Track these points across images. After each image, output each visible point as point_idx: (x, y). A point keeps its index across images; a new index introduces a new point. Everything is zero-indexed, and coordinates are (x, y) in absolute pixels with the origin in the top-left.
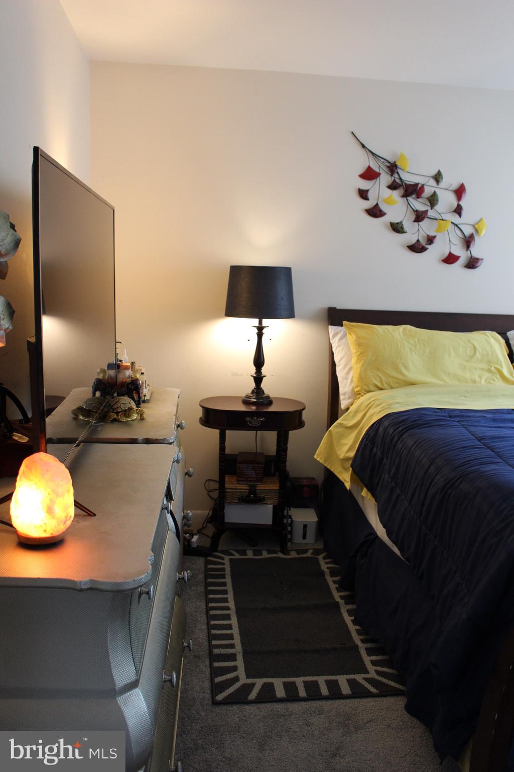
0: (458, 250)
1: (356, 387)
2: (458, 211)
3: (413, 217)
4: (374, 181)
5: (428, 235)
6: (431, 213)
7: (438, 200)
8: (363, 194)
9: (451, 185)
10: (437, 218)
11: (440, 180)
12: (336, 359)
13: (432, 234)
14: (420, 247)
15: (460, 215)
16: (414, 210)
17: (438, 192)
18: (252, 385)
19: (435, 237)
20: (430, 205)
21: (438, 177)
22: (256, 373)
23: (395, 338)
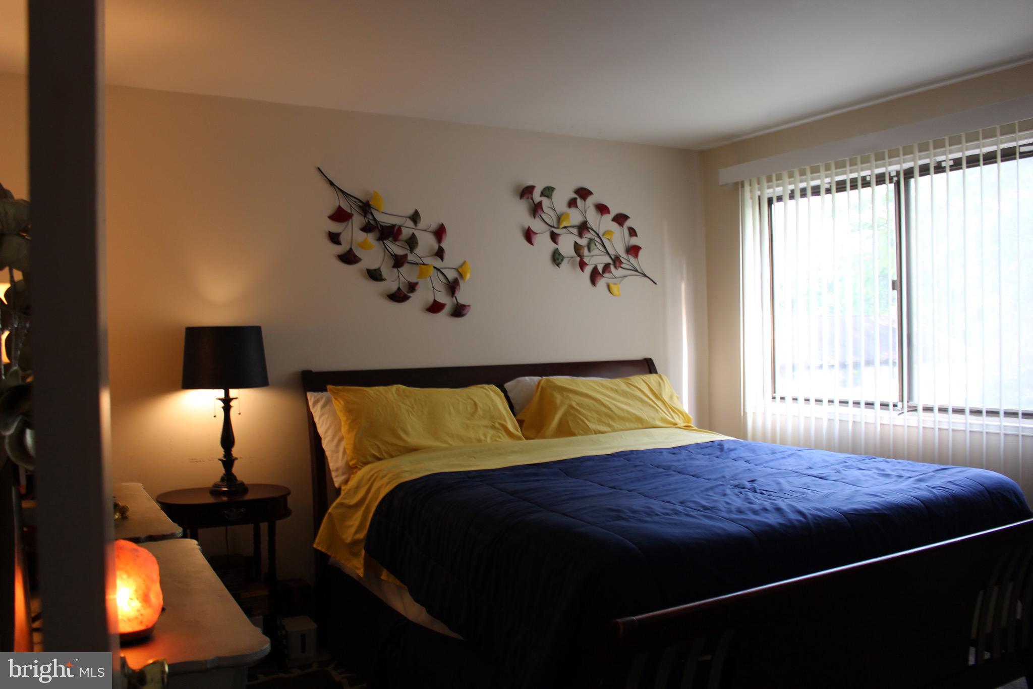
0: (442, 298)
1: (352, 459)
2: (440, 253)
3: (392, 263)
4: (345, 223)
5: (409, 282)
6: (411, 257)
7: (417, 243)
8: (334, 238)
9: (431, 225)
10: (417, 262)
11: (418, 221)
12: (321, 430)
13: (413, 280)
14: (402, 296)
15: (442, 258)
16: (392, 255)
17: (417, 233)
18: (221, 470)
19: (416, 284)
20: (409, 248)
21: (415, 217)
22: (225, 456)
23: (389, 400)
